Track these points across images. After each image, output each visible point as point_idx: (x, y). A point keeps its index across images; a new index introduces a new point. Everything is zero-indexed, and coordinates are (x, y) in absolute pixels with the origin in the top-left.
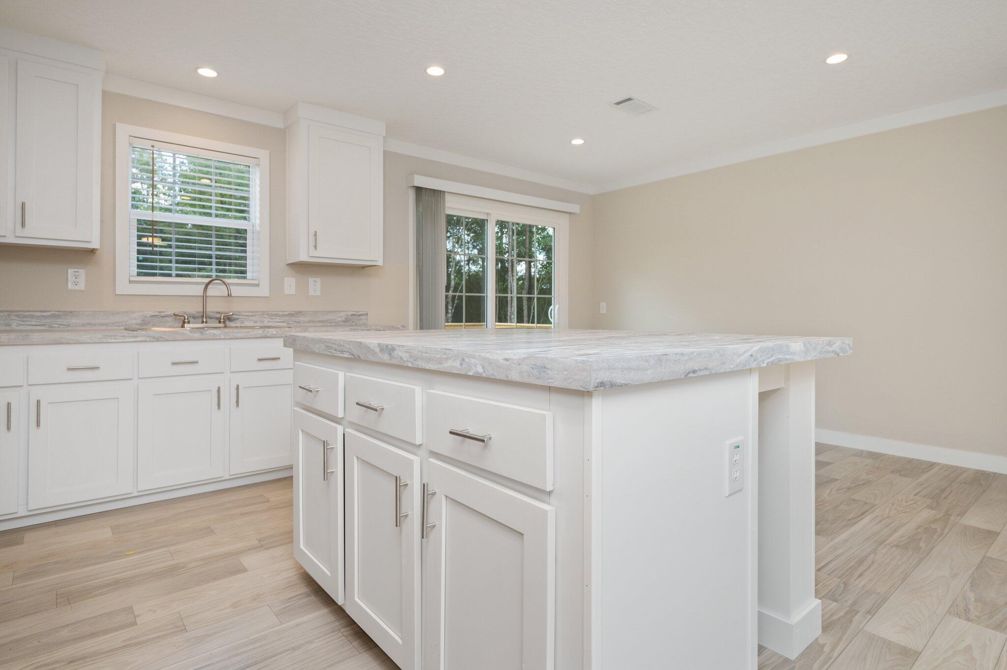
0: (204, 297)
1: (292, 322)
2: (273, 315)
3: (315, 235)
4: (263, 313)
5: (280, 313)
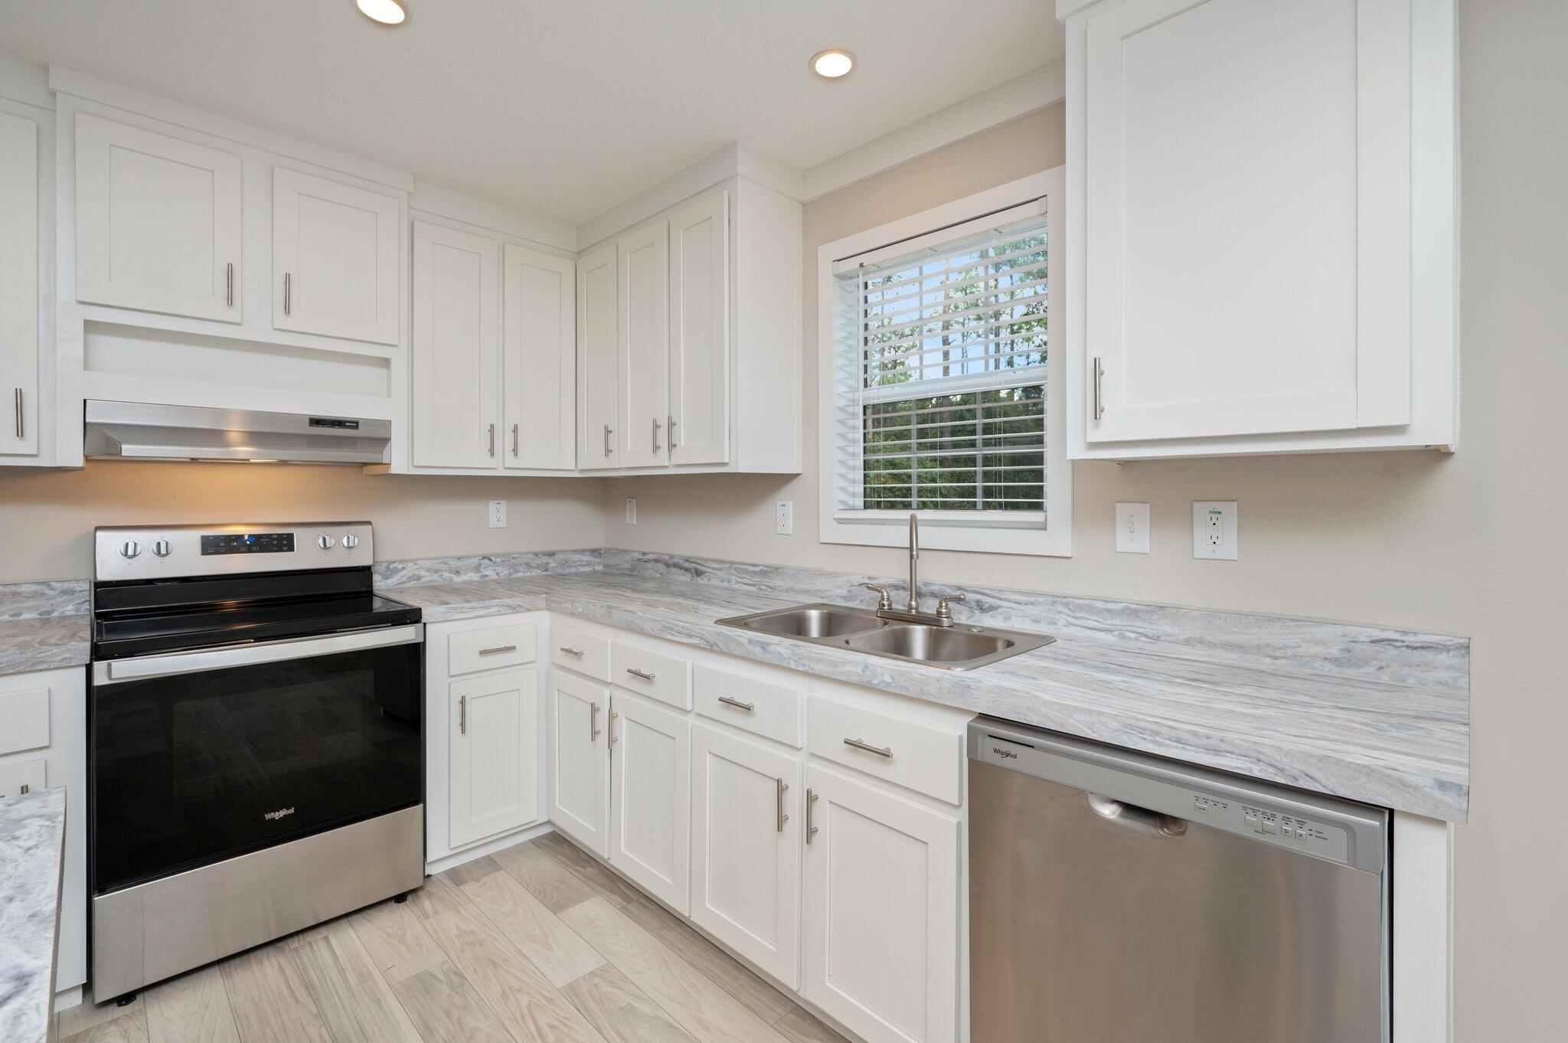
1: (1133, 635)
2: (1080, 608)
3: (1097, 373)
4: (1055, 598)
5: (1099, 605)
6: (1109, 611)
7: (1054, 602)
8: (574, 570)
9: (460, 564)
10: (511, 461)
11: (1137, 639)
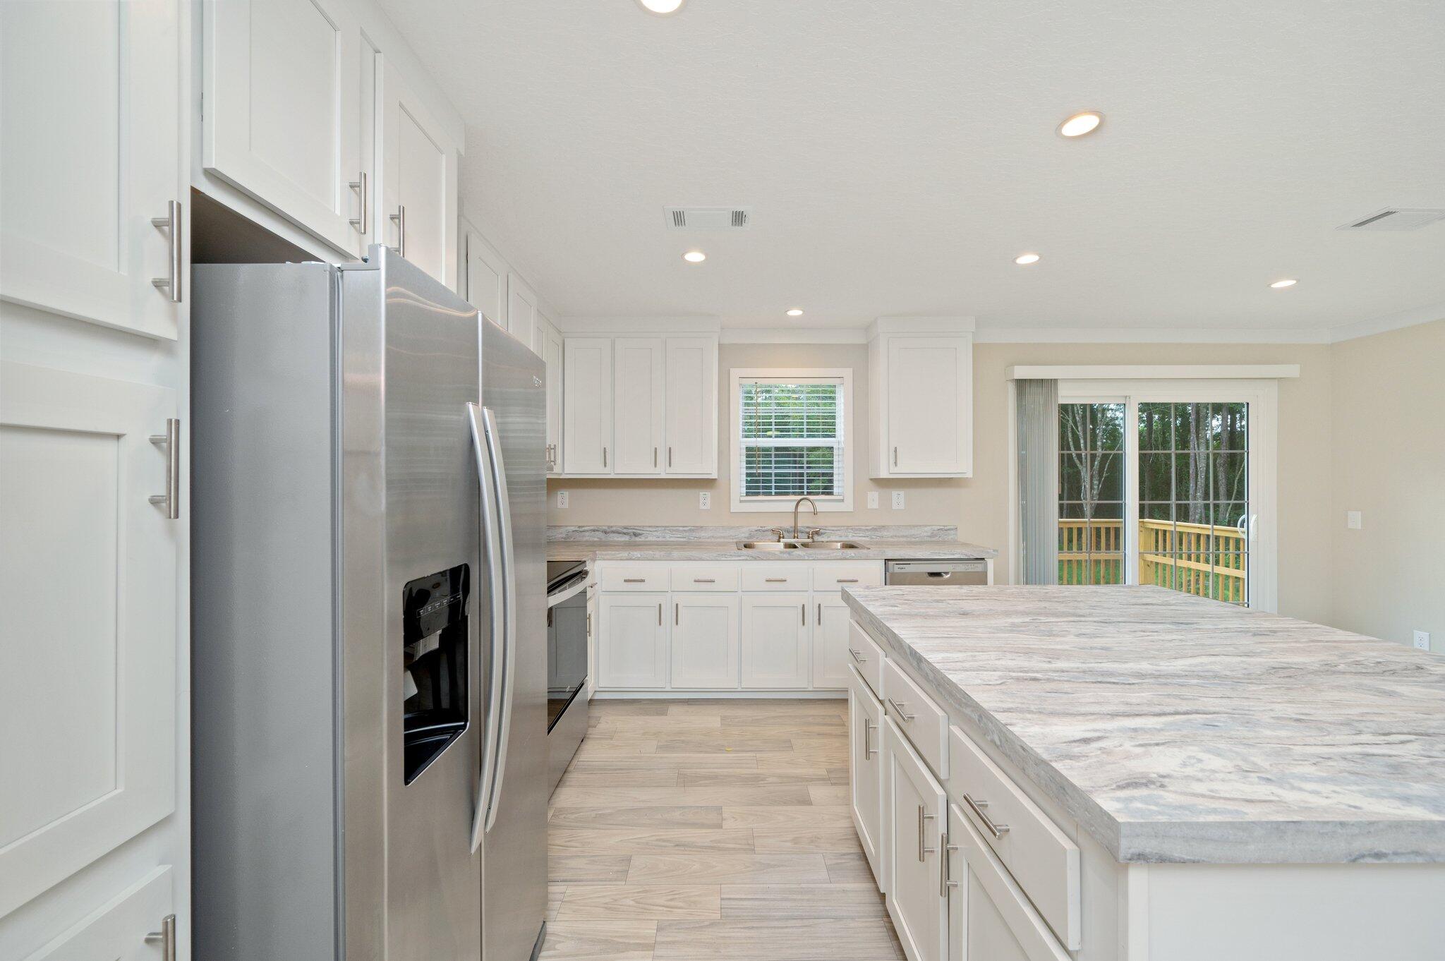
0: (796, 513)
1: (875, 537)
3: (896, 451)
4: (848, 527)
5: (863, 528)
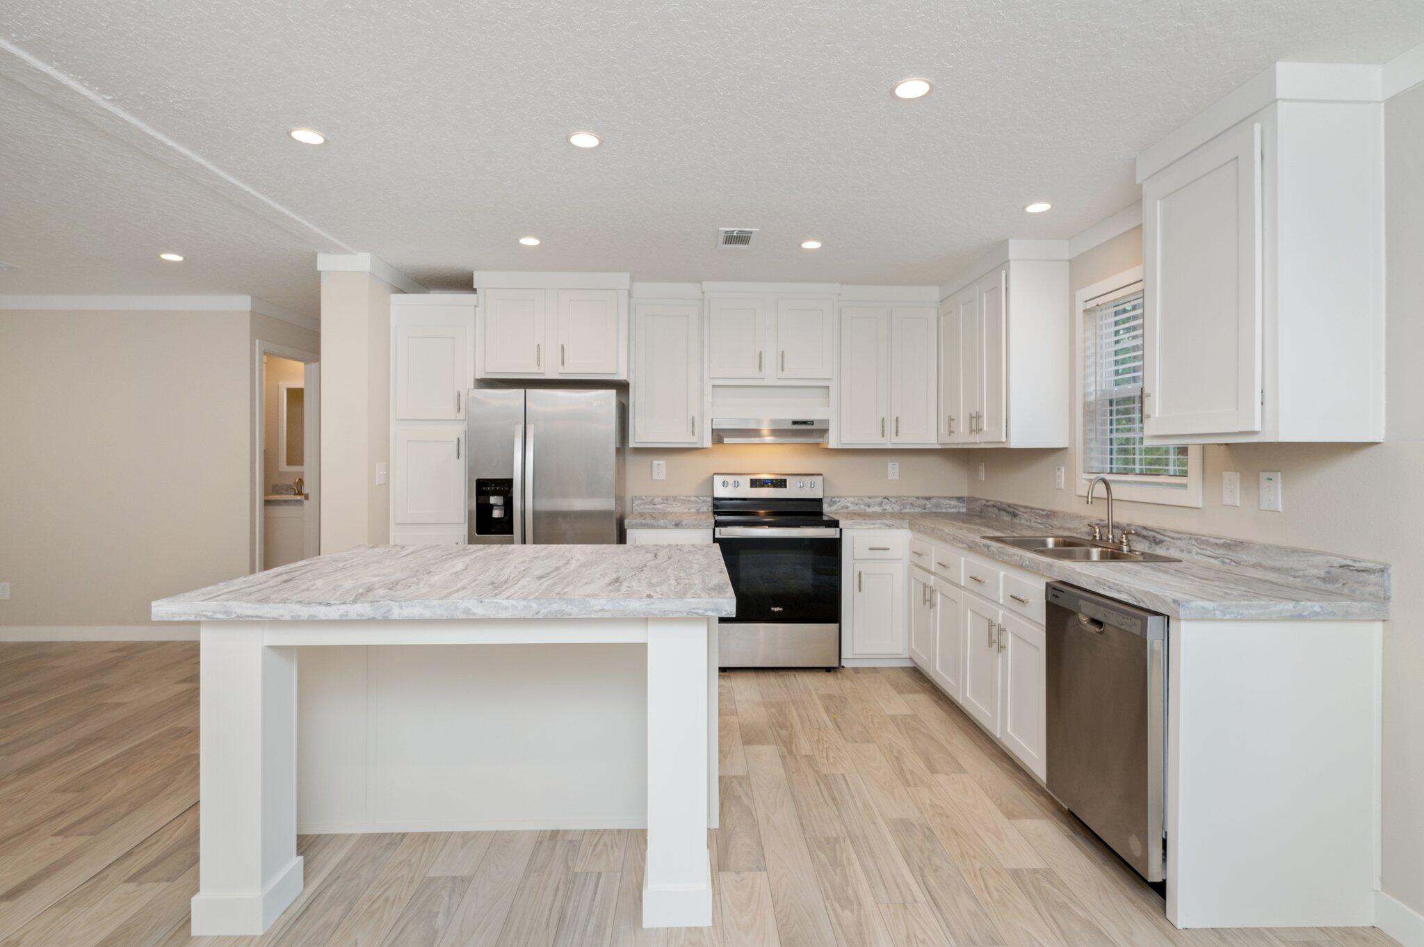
1: (1228, 561)
2: (1203, 542)
4: (1192, 535)
5: (1212, 540)
6: (1217, 544)
7: (1190, 538)
8: (944, 510)
9: (871, 501)
10: (895, 440)
11: (1230, 564)
